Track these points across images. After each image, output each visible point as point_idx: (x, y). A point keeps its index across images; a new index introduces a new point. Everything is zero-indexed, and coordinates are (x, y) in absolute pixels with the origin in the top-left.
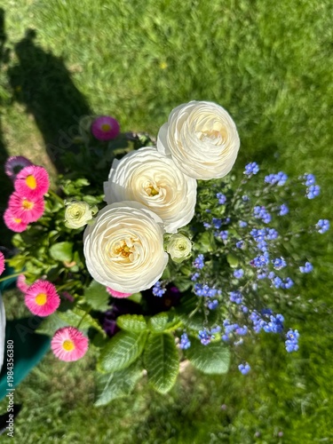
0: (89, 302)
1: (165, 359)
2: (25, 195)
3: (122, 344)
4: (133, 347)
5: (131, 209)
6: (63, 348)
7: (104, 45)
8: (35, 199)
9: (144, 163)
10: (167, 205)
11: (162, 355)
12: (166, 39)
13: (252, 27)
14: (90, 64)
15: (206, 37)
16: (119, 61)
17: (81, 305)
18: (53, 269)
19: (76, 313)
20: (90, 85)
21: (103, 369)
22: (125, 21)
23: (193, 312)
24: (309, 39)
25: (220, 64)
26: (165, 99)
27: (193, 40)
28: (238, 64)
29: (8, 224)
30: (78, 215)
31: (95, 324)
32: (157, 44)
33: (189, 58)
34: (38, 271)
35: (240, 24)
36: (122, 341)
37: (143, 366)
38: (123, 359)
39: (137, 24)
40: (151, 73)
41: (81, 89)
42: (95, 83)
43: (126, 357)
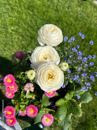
0: (44, 105)
1: (75, 106)
2: (10, 85)
3: (61, 110)
4: (64, 109)
5: (44, 64)
6: (46, 122)
7: (2, 42)
8: (13, 85)
9: (38, 52)
10: (52, 59)
11: (73, 106)
12: (17, 32)
13: (36, 17)
14: (2, 49)
15: (27, 25)
16: (9, 43)
17: (42, 107)
18: (28, 103)
19: (43, 110)
20: (5, 54)
21: (60, 121)
22: (4, 33)
23: (74, 88)
24: (51, 12)
25: (34, 29)
26: (26, 46)
27: (24, 28)
28: (39, 27)
29: (8, 97)
30: (32, 74)
31: (50, 110)
32: (16, 34)
33: (26, 33)
34: (24, 106)
35: (33, 18)
36: (60, 109)
37: (70, 113)
38: (64, 114)
39: (8, 32)
40: (18, 42)
41: (3, 56)
42: (6, 53)
43: (64, 113)
